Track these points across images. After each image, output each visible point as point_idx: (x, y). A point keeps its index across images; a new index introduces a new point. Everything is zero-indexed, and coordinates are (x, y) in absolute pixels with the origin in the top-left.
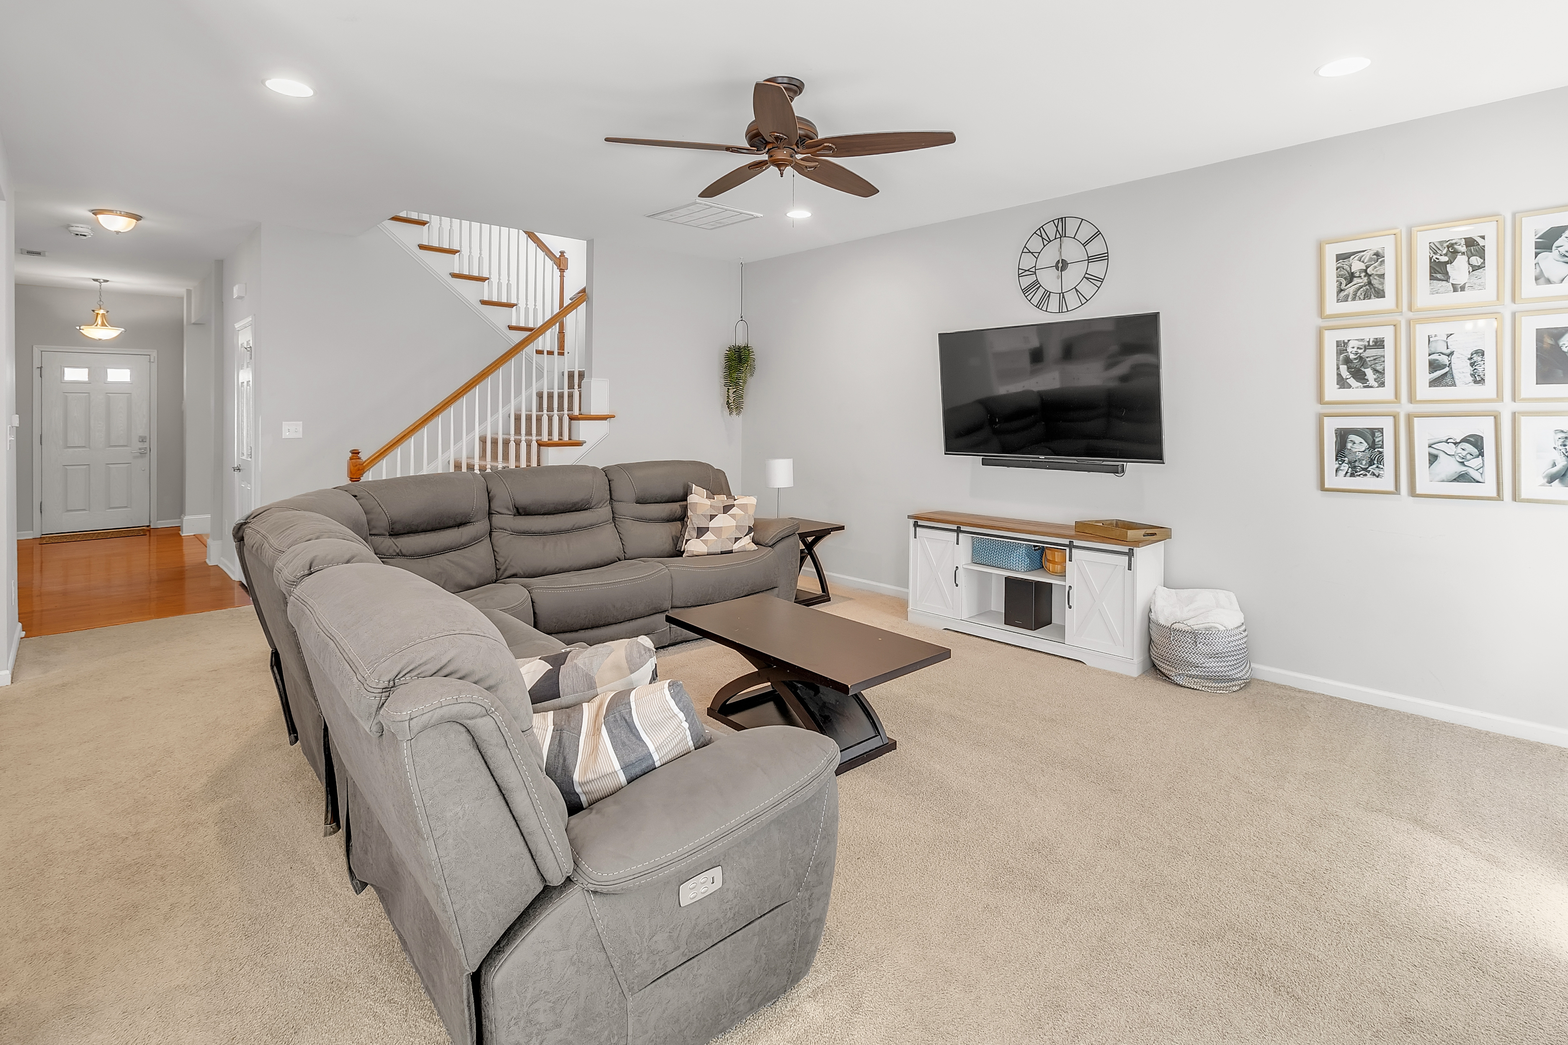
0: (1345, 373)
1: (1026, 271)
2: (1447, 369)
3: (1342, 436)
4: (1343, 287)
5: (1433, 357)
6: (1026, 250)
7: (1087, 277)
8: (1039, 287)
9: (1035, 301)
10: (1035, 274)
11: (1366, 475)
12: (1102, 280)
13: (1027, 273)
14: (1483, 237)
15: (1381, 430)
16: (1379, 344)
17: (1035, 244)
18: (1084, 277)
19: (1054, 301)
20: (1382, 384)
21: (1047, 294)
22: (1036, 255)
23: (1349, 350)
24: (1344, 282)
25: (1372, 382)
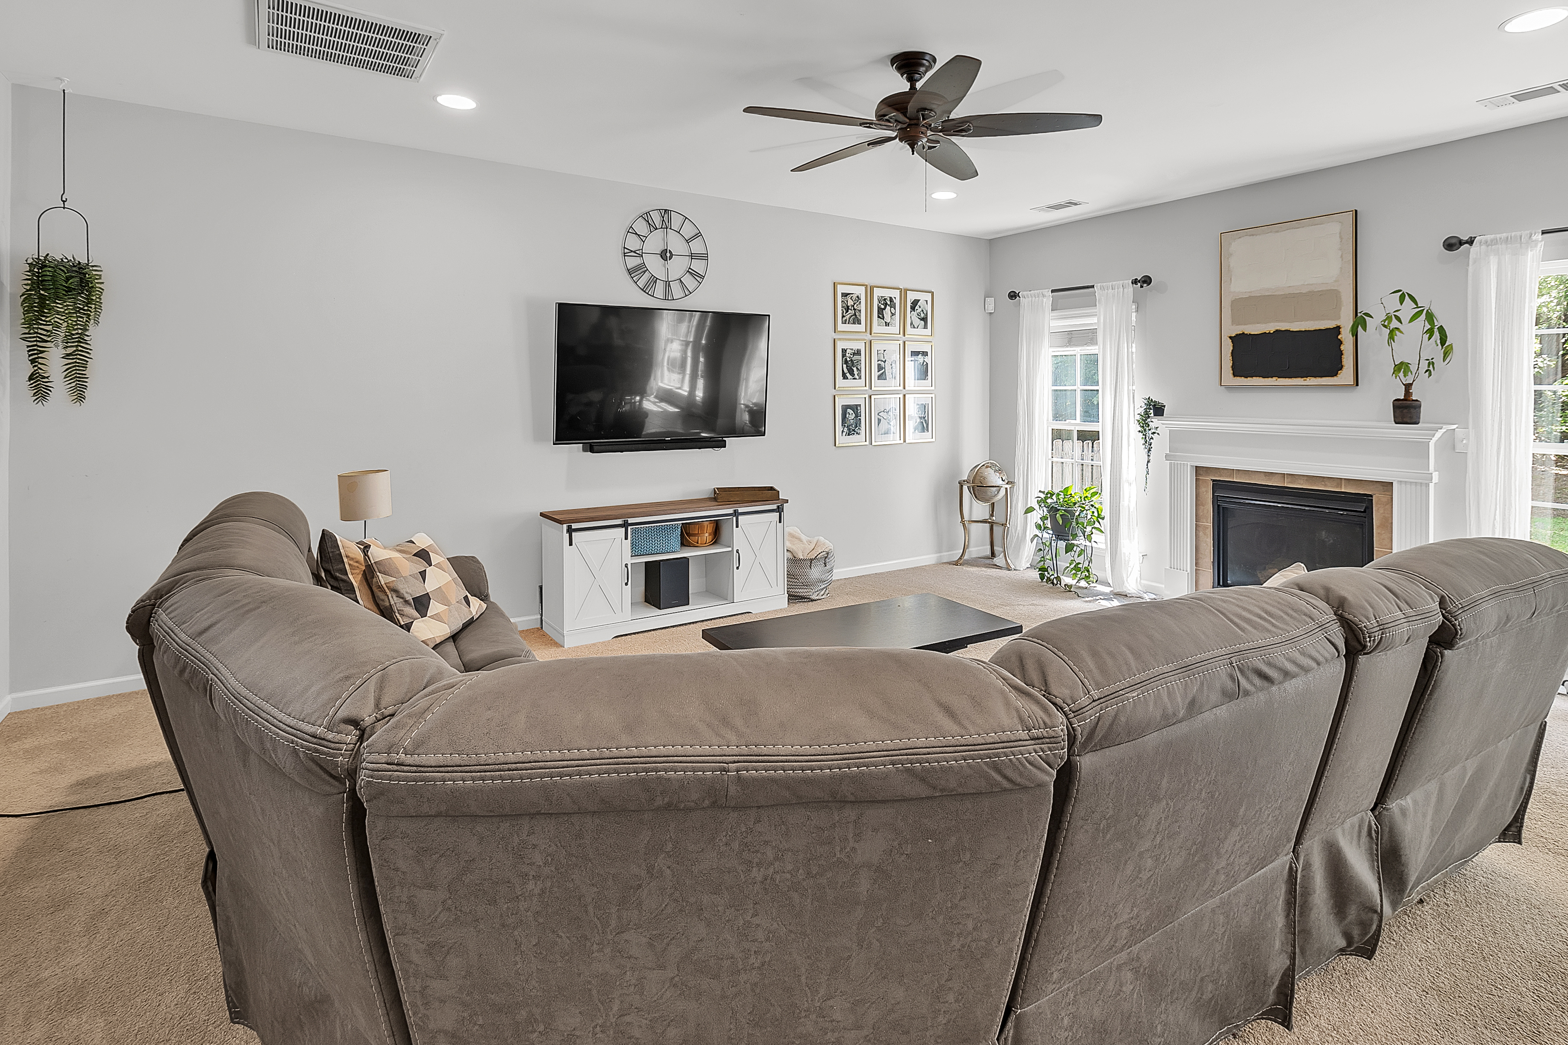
0: (846, 370)
1: (632, 251)
2: (884, 370)
3: (845, 408)
4: (844, 315)
5: (879, 362)
6: (631, 230)
7: (690, 272)
8: (646, 271)
9: (641, 283)
10: (642, 257)
11: (854, 434)
12: (703, 277)
13: (632, 254)
14: (895, 298)
15: (860, 405)
16: (858, 353)
17: (641, 227)
18: (688, 271)
19: (660, 286)
20: (860, 378)
21: (654, 280)
22: (642, 238)
23: (847, 355)
24: (845, 312)
25: (856, 376)
